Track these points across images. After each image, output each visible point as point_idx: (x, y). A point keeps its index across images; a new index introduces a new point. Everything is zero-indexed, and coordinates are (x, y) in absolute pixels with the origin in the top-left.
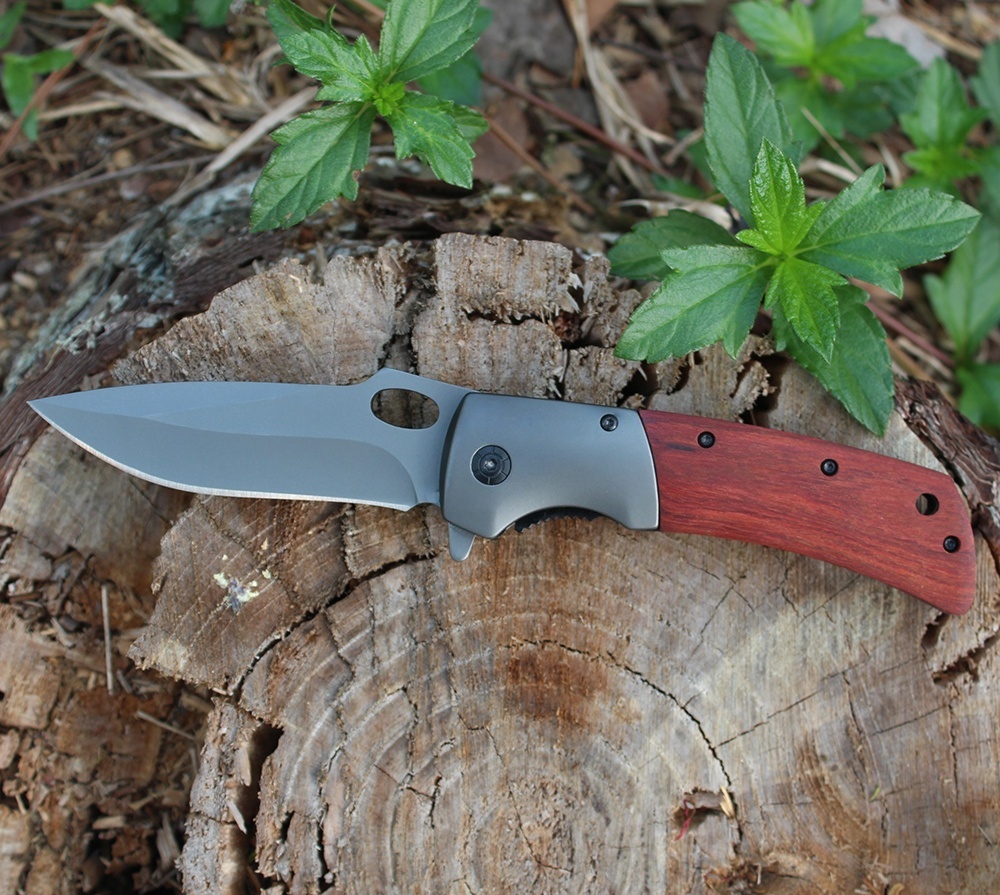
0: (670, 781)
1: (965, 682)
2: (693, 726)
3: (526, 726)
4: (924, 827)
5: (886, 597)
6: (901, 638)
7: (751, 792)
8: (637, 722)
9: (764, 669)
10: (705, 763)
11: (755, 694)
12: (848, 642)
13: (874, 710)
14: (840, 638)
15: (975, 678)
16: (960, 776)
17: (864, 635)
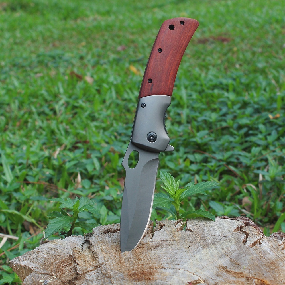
0: (183, 281)
1: (258, 245)
2: (186, 272)
3: (136, 283)
4: (262, 270)
5: (229, 240)
6: (237, 244)
7: (208, 277)
8: (169, 275)
9: (202, 259)
10: (192, 276)
11: (201, 263)
12: (223, 249)
13: (236, 256)
14: (220, 249)
15: (261, 244)
16: (267, 259)
17: (226, 247)
